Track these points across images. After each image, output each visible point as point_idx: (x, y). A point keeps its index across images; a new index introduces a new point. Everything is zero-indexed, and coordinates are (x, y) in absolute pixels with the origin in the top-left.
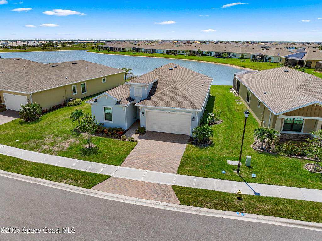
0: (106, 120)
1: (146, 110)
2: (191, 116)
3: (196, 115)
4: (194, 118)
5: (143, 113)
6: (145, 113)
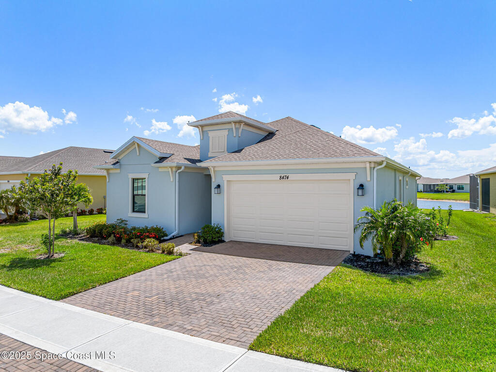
0: (134, 211)
1: (226, 178)
2: (352, 182)
3: (369, 179)
4: (361, 186)
5: (219, 186)
6: (225, 187)
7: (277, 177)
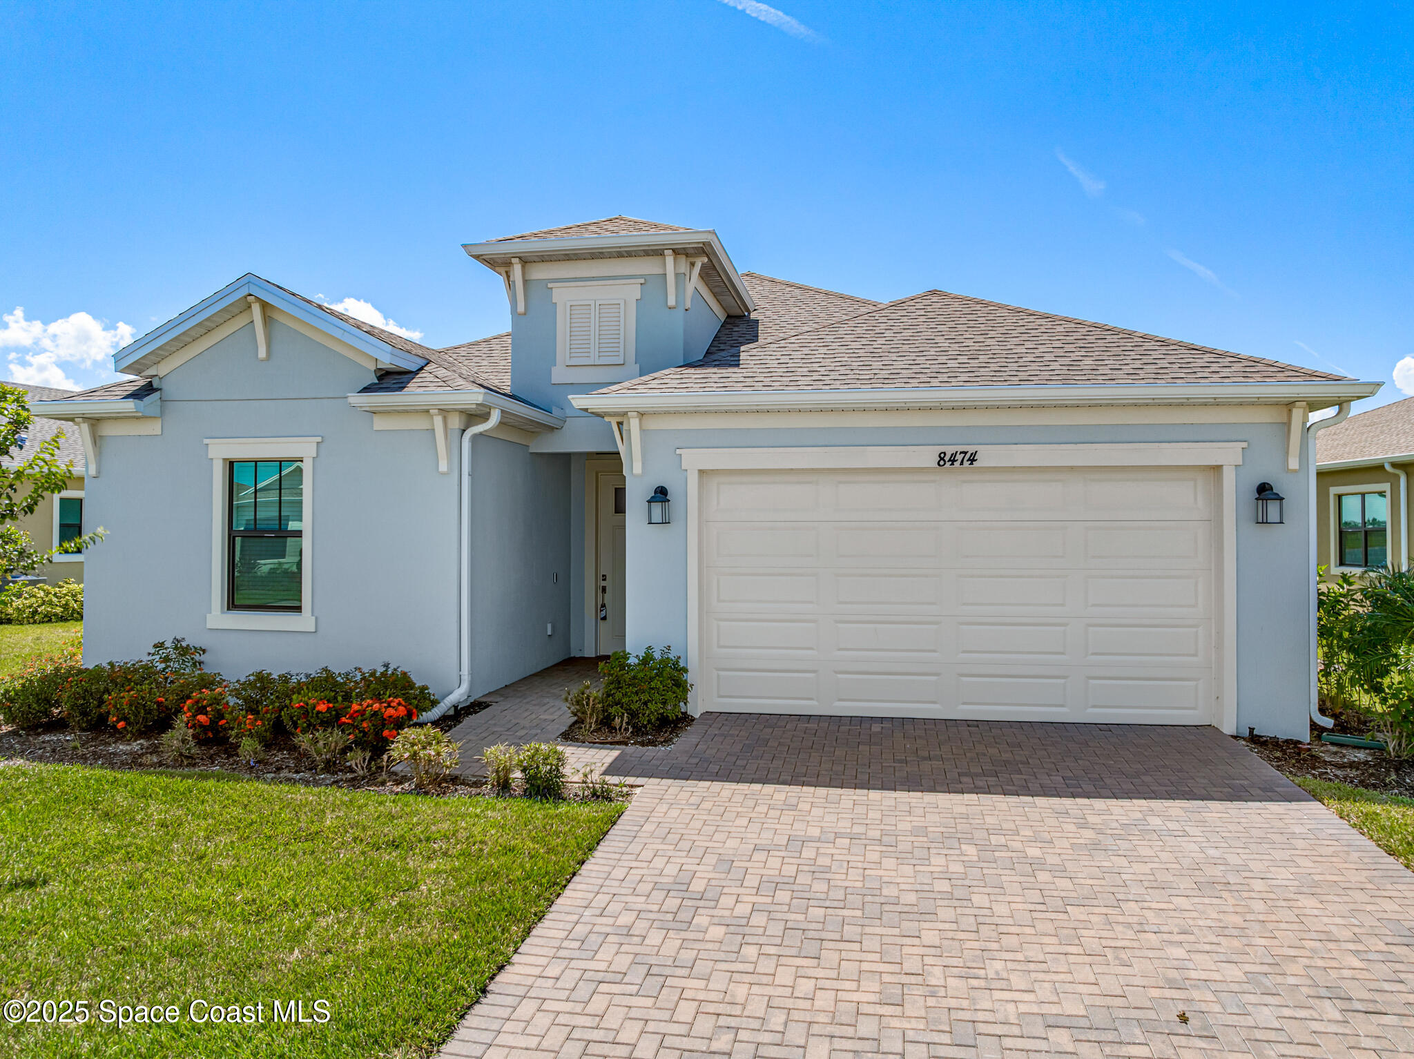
0: (234, 605)
1: (695, 461)
2: (1228, 474)
3: (1295, 464)
5: (661, 494)
6: (688, 493)
7: (928, 458)
